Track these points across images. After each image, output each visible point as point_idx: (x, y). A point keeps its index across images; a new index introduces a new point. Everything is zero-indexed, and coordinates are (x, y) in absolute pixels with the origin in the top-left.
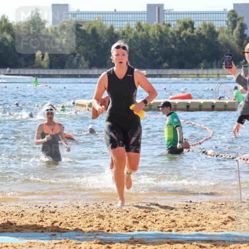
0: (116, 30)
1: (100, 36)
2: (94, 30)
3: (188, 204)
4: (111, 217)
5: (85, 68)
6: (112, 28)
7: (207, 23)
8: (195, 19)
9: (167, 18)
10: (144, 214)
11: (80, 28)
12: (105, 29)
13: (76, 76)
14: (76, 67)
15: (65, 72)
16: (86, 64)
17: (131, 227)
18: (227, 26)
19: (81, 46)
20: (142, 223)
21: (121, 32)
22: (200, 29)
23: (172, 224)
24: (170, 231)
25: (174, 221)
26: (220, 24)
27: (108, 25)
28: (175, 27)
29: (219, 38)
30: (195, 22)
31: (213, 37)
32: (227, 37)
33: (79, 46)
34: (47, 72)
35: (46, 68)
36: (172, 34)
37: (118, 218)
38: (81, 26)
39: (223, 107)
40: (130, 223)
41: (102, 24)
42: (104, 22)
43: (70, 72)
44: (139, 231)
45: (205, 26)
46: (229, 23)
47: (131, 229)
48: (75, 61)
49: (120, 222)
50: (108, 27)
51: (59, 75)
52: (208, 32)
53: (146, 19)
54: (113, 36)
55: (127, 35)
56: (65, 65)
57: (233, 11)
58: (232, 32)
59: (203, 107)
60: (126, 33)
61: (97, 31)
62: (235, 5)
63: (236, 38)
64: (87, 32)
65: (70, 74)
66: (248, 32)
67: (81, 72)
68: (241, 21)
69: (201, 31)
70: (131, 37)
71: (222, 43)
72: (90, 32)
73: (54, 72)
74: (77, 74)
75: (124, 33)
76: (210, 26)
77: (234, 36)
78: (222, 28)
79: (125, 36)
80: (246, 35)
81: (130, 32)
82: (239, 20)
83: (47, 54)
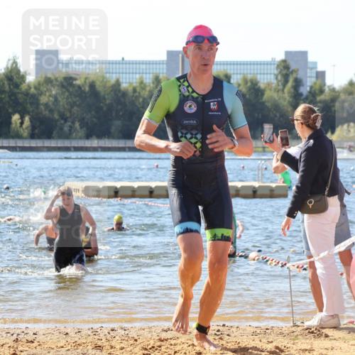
0: (124, 86)
1: (102, 93)
2: (92, 85)
3: (221, 328)
4: (112, 347)
5: (80, 138)
6: (118, 83)
7: (249, 77)
8: (232, 72)
10: (159, 343)
11: (74, 82)
12: (109, 85)
13: (67, 149)
14: (67, 137)
15: (53, 143)
16: (82, 133)
18: (275, 81)
19: (75, 108)
21: (130, 89)
22: (239, 85)
26: (267, 79)
27: (112, 79)
29: (265, 97)
30: (232, 76)
31: (257, 96)
32: (275, 96)
33: (72, 107)
34: (27, 144)
35: (26, 138)
37: (122, 349)
38: (76, 79)
41: (104, 77)
42: (108, 75)
43: (60, 143)
45: (245, 81)
46: (279, 77)
48: (66, 129)
50: (113, 81)
51: (44, 147)
52: (250, 90)
53: (165, 71)
54: (120, 95)
55: (139, 93)
56: (52, 133)
57: (284, 61)
58: (283, 90)
59: (241, 193)
60: (138, 89)
61: (97, 87)
62: (287, 53)
63: (288, 98)
64: (83, 89)
65: (59, 145)
66: (305, 90)
67: (75, 143)
68: (294, 75)
69: (240, 88)
70: (145, 96)
71: (268, 104)
72: (87, 89)
73: (36, 143)
74: (69, 145)
75: (135, 90)
76: (252, 81)
77: (286, 95)
78: (269, 84)
79: (137, 94)
80: (301, 95)
81: (144, 88)
82: (292, 72)
83: (27, 119)
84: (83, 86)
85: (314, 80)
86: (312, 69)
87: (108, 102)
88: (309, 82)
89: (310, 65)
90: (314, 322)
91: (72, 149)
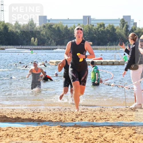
0: (69, 28)
1: (61, 30)
2: (58, 28)
3: (101, 108)
4: (65, 115)
5: (54, 45)
6: (67, 27)
7: (111, 24)
8: (105, 23)
9: (92, 22)
10: (81, 113)
11: (52, 27)
12: (64, 27)
13: (50, 49)
14: (50, 45)
15: (45, 47)
16: (55, 44)
17: (75, 119)
18: (120, 26)
19: (52, 35)
20: (80, 118)
21: (71, 29)
22: (108, 27)
23: (94, 118)
24: (93, 121)
25: (95, 117)
26: (117, 25)
27: (65, 25)
28: (96, 26)
29: (116, 31)
30: (105, 24)
31: (113, 31)
32: (120, 31)
33: (51, 35)
34: (36, 47)
35: (36, 46)
36: (94, 29)
37: (69, 115)
38: (53, 26)
39: (118, 63)
40: (74, 118)
41: (62, 25)
42: (63, 24)
43: (47, 47)
44: (78, 121)
45: (110, 26)
46: (121, 25)
47: (75, 120)
48: (49, 42)
49: (70, 117)
50: (65, 26)
51: (42, 48)
52: (111, 29)
53: (82, 23)
54: (67, 31)
56: (45, 44)
57: (123, 19)
58: (122, 29)
59: (109, 63)
62: (124, 16)
63: (124, 32)
64: (55, 29)
66: (130, 29)
67: (52, 47)
68: (126, 24)
71: (117, 34)
76: (112, 26)
77: (123, 31)
78: (118, 27)
80: (128, 30)
82: (125, 23)
83: (36, 39)
85: (133, 25)
86: (132, 22)
87: (63, 33)
88: (131, 26)
89: (131, 21)
90: (133, 106)
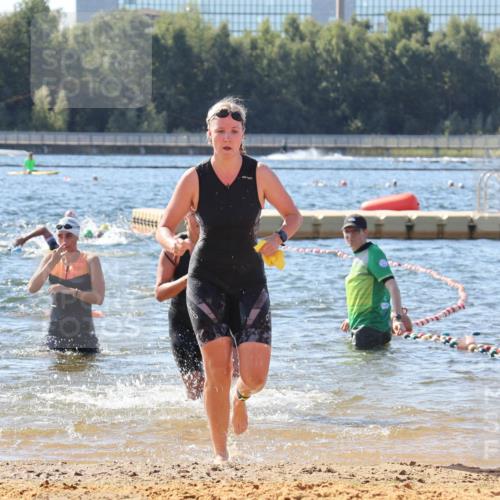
0: (235, 37)
1: (196, 50)
2: (180, 36)
5: (157, 131)
8: (431, 12)
10: (296, 493)
13: (133, 150)
14: (134, 128)
15: (108, 140)
16: (159, 120)
21: (247, 44)
22: (445, 35)
26: (497, 24)
27: (215, 24)
28: (382, 30)
29: (492, 57)
30: (432, 18)
31: (476, 54)
34: (61, 140)
35: (60, 130)
36: (374, 47)
41: (199, 22)
42: (206, 18)
43: (120, 140)
45: (456, 28)
48: (131, 114)
51: (92, 146)
52: (463, 44)
53: (309, 10)
54: (228, 53)
55: (262, 50)
56: (107, 122)
59: (447, 229)
60: (261, 43)
61: (187, 39)
64: (163, 41)
65: (119, 144)
67: (147, 140)
69: (446, 42)
70: (273, 55)
72: (170, 42)
73: (79, 140)
74: (136, 144)
75: (254, 45)
76: (467, 28)
78: (498, 33)
79: (258, 51)
81: (270, 42)
84: (163, 37)
87: (206, 65)
91: (143, 151)
